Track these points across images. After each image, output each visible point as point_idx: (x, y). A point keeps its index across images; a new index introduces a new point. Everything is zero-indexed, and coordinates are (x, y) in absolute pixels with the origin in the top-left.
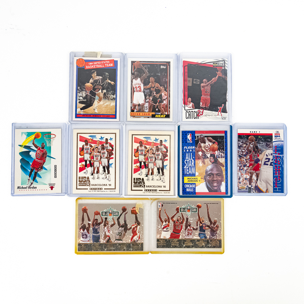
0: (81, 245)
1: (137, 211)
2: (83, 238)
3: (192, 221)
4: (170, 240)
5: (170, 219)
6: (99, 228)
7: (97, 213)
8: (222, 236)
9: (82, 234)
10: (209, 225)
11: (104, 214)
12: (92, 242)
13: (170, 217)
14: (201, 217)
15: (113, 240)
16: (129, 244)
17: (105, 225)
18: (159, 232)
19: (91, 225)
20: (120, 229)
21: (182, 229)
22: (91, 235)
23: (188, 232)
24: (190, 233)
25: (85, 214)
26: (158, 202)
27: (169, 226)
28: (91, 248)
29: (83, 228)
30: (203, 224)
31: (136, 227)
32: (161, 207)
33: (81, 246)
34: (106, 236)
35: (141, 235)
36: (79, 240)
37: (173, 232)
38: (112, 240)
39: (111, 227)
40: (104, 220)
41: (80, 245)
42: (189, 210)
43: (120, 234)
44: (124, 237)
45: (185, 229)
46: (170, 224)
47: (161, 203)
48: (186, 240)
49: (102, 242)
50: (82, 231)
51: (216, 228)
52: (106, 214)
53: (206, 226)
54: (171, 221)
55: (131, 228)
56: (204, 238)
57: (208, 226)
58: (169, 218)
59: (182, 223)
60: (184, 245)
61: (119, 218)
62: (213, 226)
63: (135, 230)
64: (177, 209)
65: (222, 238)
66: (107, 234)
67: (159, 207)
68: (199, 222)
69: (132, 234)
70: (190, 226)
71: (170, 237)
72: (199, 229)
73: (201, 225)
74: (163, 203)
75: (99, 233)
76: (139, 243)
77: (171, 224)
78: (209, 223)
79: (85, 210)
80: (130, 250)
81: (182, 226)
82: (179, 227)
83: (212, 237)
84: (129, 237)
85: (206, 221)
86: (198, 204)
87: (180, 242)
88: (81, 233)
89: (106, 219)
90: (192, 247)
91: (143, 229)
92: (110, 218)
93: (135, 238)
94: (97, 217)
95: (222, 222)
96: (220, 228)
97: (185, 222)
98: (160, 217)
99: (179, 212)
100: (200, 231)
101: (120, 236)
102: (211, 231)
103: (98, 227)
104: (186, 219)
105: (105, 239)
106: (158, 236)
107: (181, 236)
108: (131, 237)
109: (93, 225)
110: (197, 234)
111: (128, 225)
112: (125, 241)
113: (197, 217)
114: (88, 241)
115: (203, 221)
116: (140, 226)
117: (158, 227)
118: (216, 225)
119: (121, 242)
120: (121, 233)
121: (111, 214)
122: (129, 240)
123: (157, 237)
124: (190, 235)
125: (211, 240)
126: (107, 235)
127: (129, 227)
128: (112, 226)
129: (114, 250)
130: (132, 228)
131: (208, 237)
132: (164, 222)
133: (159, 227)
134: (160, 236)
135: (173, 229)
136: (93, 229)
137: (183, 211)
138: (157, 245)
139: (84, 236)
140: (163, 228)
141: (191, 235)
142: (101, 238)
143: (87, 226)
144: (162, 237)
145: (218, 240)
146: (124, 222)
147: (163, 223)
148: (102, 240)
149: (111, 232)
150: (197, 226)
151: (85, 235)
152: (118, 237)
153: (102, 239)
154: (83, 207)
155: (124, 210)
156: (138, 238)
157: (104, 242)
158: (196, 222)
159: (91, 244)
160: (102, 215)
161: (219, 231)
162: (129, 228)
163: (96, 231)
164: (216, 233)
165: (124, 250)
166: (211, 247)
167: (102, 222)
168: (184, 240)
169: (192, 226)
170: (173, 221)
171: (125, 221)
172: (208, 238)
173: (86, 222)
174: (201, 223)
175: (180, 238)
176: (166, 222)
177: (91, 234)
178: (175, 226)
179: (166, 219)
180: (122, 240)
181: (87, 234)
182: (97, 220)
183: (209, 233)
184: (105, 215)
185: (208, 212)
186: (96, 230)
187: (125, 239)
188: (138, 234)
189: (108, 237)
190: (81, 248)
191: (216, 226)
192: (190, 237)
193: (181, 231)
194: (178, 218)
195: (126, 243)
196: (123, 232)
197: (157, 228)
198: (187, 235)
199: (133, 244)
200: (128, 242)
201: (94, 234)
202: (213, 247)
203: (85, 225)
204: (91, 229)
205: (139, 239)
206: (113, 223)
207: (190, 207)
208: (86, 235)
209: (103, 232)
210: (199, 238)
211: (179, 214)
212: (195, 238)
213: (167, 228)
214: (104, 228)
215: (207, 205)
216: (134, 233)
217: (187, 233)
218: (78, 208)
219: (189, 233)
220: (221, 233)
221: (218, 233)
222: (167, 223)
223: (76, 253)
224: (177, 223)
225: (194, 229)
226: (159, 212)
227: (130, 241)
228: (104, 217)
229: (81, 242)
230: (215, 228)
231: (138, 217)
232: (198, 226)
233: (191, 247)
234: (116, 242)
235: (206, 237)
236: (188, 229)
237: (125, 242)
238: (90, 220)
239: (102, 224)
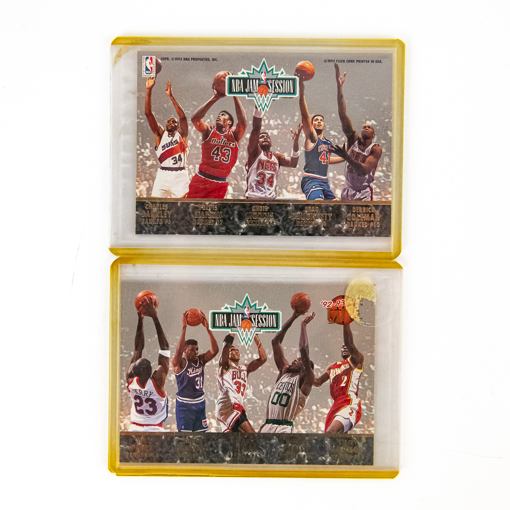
0: (131, 440)
1: (352, 312)
2: (141, 412)
3: (275, 132)
4: (188, 204)
5: (189, 122)
6: (202, 374)
7: (194, 319)
8: (393, 189)
9: (136, 397)
10: (341, 146)
11: (220, 321)
12: (174, 428)
13: (189, 113)
14: (310, 116)
15: (256, 423)
16: (320, 439)
17: (225, 366)
18: (144, 173)
19: (171, 364)
20: (285, 379)
21: (237, 163)
22: (172, 402)
23: (259, 175)
24: (268, 176)
25: (148, 321)
26: (140, 55)
27: (183, 150)
28: (172, 451)
29: (141, 372)
30: (321, 142)
31: (348, 373)
32: (153, 75)
33: (134, 442)
34: (227, 407)
35: (365, 404)
36: (126, 421)
37: (201, 172)
38: (251, 422)
39: (249, 371)
40: (222, 345)
41: (127, 438)
42: (264, 87)
43: (283, 400)
44: (298, 410)
45: (249, 164)
46: (189, 143)
47: (154, 58)
48: (251, 205)
49: (213, 430)
50: (135, 385)
51: (371, 158)
52: (228, 321)
53: (330, 151)
54: (192, 129)
55: (326, 377)
56: (320, 199)
57: (340, 151)
58: (183, 119)
59: (236, 137)
60: (244, 226)
61: (279, 338)
62: (357, 150)
63: (343, 385)
64: (218, 84)
65: (392, 198)
66: (234, 398)
67: (144, 74)
68: (303, 135)
69: (331, 402)
70: (266, 148)
71: (187, 190)
72: (302, 162)
73: (311, 145)
74: (162, 59)
75: (200, 393)
76: (359, 437)
77: (194, 142)
78: (344, 139)
79: (146, 307)
80: (323, 463)
81: (235, 151)
82: (224, 155)
83: (354, 195)
84: (317, 411)
85: (333, 133)
86: (299, 64)
87: (227, 213)
88: (132, 395)
89: (229, 339)
90: (276, 230)
91: (372, 382)
92: (244, 338)
93: (344, 415)
94: (193, 333)
95: (394, 134)
96: (386, 160)
97: (248, 136)
98: (149, 115)
99: (223, 95)
100: (307, 168)
101: (285, 406)
102: (350, 171)
103: (199, 371)
104: (251, 122)
105: (225, 419)
106: (143, 187)
107: (230, 189)
108: (326, 411)
109: (179, 363)
110: (295, 182)
111: (316, 366)
112: (303, 427)
113: (298, 117)
114: (160, 425)
115: (319, 132)
116: (361, 371)
117: (142, 154)
118: (370, 147)
119: (287, 429)
120: (289, 397)
121: (248, 320)
122: (317, 423)
123: (137, 191)
124: (266, 185)
125: (350, 207)
126: (233, 401)
127: (318, 371)
128: (253, 366)
129: (261, 461)
130: (332, 376)
131: (338, 193)
132: (166, 133)
133: (147, 153)
134: (149, 189)
135: (200, 161)
136: (180, 379)
137: (240, 92)
138: (138, 223)
139: (146, 406)
140: (162, 158)
141: (271, 185)
142: (208, 414)
143: (156, 367)
144: (156, 193)
145: (376, 207)
146: (299, 355)
147: (160, 136)
148: (214, 422)
149: (249, 392)
150: (296, 148)
151: (148, 400)
152: (275, 411)
153: (214, 417)
154: (140, 294)
155: (300, 305)
156: (354, 414)
157: (224, 428)
158: (290, 137)
159: (170, 436)
160: (214, 326)
161: (382, 171)
162: (320, 375)
163: (189, 387)
164: (371, 179)
165: (300, 461)
166: (348, 233)
167: (213, 353)
168: (244, 206)
169: (275, 149)
170: (200, 128)
171: (304, 351)
172: (339, 196)
173: (152, 352)
174: (310, 137)
175: (228, 196)
176: (171, 132)
177: (171, 399)
178: (207, 148)
179: (174, 122)
180: (290, 424)
181: (155, 396)
182: (193, 343)
183: (343, 178)
184: (224, 327)
185: (340, 97)
186: (192, 382)
187: (304, 420)
188: (355, 400)
189: (235, 412)
190: (134, 451)
191: (372, 152)
192: (269, 193)
193: (233, 170)
194: (222, 118)
195: (307, 435)
196: (297, 394)
197: (138, 155)
198: (253, 184)
199: (333, 440)
200: (315, 431)
201: (181, 399)
202: (356, 231)
203: (146, 365)
204: (171, 378)
205: (357, 421)
206: (256, 357)
207: (269, 76)
208: (152, 400)
209: (216, 392)
210: (302, 197)
211: (227, 102)
212: (286, 195)
213: (177, 156)
214: (222, 375)
215: (336, 66)
216: (340, 397)
217: (253, 177)
218: (122, 298)
219: (264, 175)
220: (387, 176)
221: (378, 178)
222: (177, 136)
223: (112, 468)
224: (218, 137)
225: (282, 162)
226: (144, 94)
227: (322, 426)
228: (220, 334)
229: (132, 428)
230: (365, 157)
231: (354, 333)
232: (299, 152)
233: (270, 231)
234: (267, 429)
235: (328, 195)
236: (260, 162)
237: (303, 431)
238: (167, 346)
239: (216, 361)
